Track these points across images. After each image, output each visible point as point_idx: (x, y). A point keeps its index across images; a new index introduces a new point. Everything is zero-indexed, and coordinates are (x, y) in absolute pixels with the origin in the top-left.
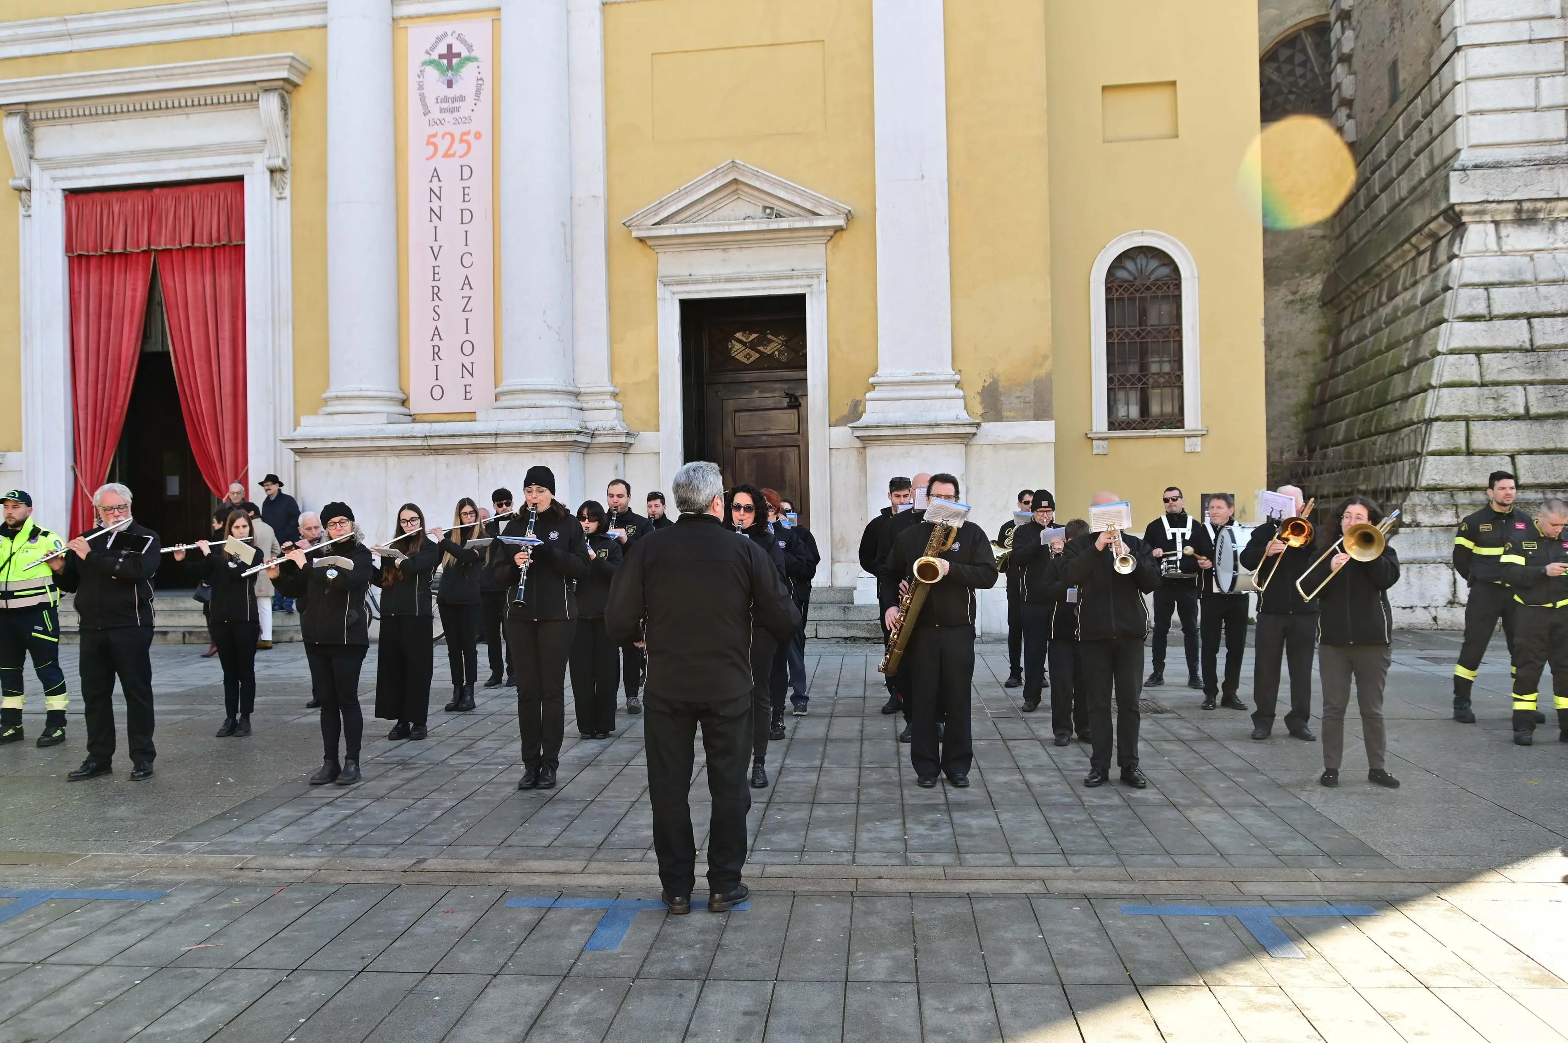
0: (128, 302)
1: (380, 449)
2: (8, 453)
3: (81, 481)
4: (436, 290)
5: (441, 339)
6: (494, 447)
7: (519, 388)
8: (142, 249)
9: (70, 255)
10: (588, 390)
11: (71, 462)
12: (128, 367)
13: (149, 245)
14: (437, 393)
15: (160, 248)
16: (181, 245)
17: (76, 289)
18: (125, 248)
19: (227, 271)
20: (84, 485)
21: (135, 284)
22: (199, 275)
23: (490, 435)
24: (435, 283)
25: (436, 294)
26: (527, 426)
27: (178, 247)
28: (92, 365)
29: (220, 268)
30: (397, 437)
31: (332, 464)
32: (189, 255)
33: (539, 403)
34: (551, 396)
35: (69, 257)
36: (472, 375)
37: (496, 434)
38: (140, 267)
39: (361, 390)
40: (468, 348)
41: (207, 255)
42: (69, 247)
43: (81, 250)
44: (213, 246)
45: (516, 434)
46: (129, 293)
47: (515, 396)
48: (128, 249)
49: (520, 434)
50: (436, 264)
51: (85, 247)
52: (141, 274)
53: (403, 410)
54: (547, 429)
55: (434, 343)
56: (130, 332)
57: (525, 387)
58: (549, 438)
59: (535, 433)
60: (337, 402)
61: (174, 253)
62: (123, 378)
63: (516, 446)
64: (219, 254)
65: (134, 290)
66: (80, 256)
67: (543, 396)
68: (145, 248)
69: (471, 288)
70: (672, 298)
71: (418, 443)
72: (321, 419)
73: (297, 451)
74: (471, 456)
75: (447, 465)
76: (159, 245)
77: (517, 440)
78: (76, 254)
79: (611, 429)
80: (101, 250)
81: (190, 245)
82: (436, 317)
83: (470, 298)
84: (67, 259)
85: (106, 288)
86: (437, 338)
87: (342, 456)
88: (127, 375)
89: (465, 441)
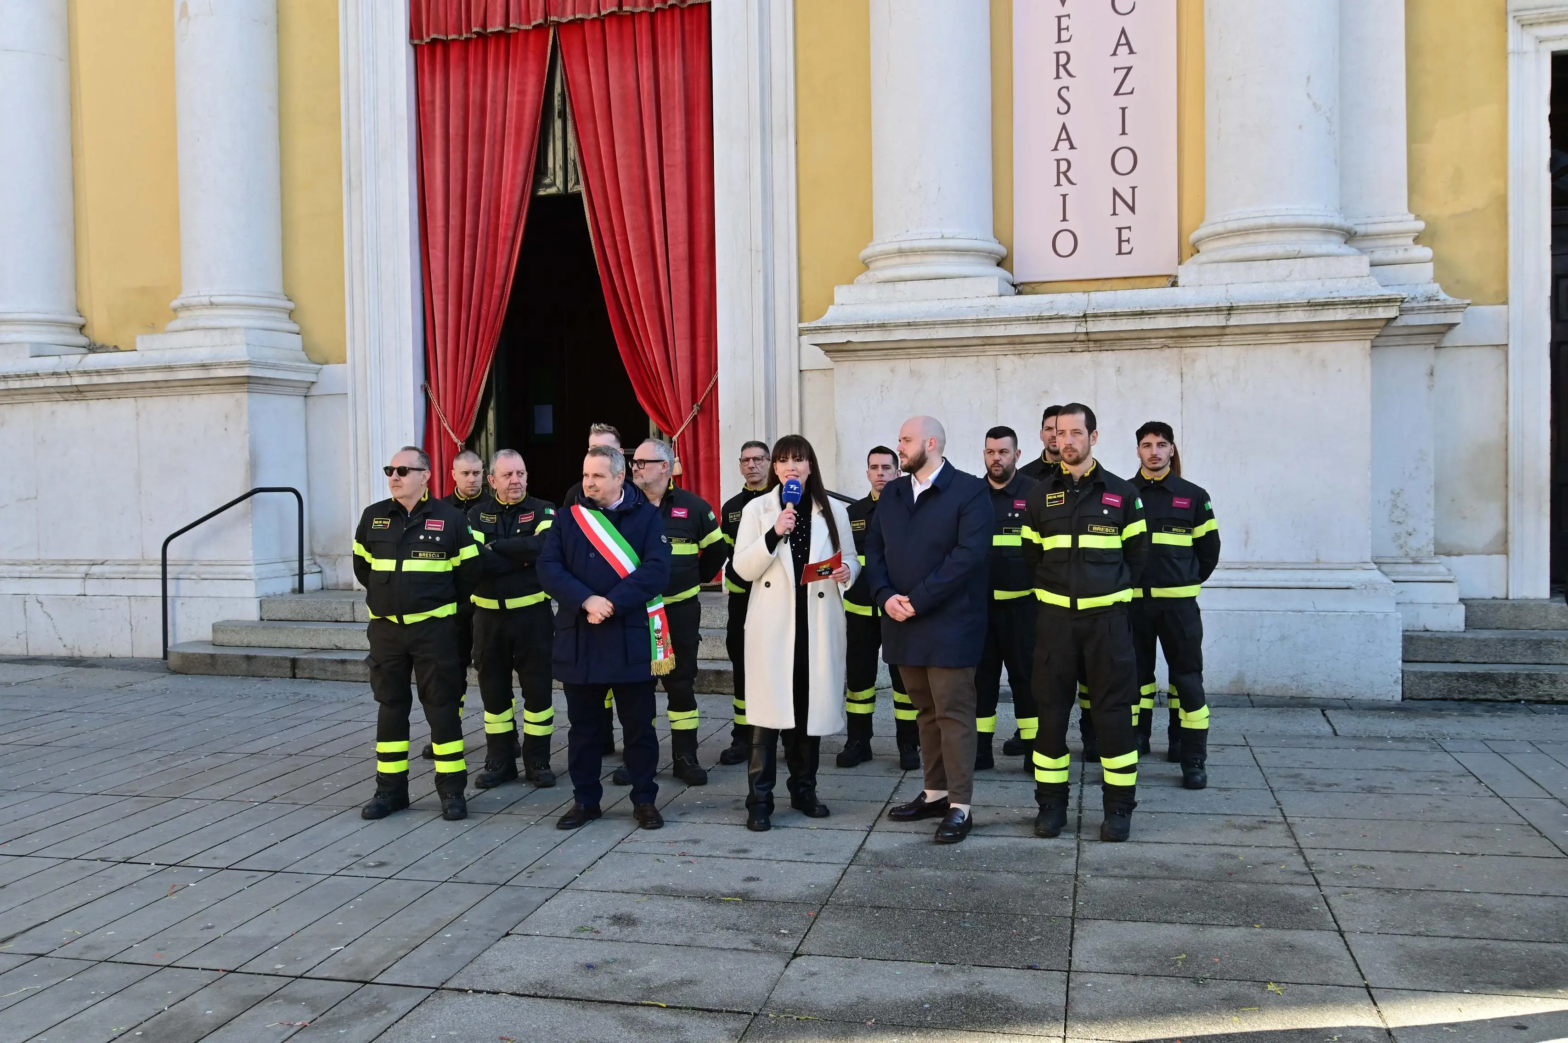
0: (512, 115)
1: (988, 342)
2: (324, 366)
3: (437, 408)
4: (1063, 59)
5: (1072, 147)
6: (1219, 334)
7: (1264, 221)
8: (534, 23)
9: (416, 42)
10: (1372, 229)
11: (421, 380)
12: (512, 222)
13: (546, 16)
14: (1065, 243)
15: (564, 20)
16: (599, 12)
17: (428, 98)
18: (507, 24)
19: (678, 51)
20: (441, 416)
21: (523, 83)
22: (630, 62)
23: (1218, 310)
24: (1061, 47)
25: (1062, 66)
26: (1290, 292)
27: (595, 15)
28: (454, 222)
29: (665, 46)
30: (1027, 319)
31: (892, 371)
32: (611, 29)
33: (1305, 249)
34: (1319, 237)
35: (415, 47)
36: (1132, 209)
37: (1231, 309)
38: (531, 56)
39: (943, 237)
40: (1124, 161)
41: (644, 26)
42: (415, 31)
43: (437, 31)
44: (653, 10)
45: (1271, 307)
46: (512, 98)
47: (1251, 238)
48: (511, 25)
49: (1280, 306)
50: (1063, 11)
51: (443, 27)
52: (532, 66)
53: (1006, 274)
54: (1337, 296)
55: (1058, 155)
56: (515, 162)
57: (1277, 221)
58: (1340, 315)
59: (1312, 305)
60: (898, 260)
61: (587, 27)
62: (505, 239)
63: (1264, 331)
64: (664, 23)
65: (522, 93)
66: (434, 41)
67: (1307, 236)
68: (540, 21)
69: (1132, 52)
70: (1537, 51)
71: (1069, 328)
72: (873, 292)
73: (830, 349)
74: (1167, 351)
75: (1119, 370)
76: (563, 14)
77: (1271, 318)
78: (427, 40)
79: (1429, 299)
80: (469, 29)
81: (615, 9)
82: (1064, 108)
83: (1129, 69)
84: (411, 50)
85: (474, 93)
86: (1064, 145)
87: (909, 357)
88: (510, 234)
89: (1163, 322)
